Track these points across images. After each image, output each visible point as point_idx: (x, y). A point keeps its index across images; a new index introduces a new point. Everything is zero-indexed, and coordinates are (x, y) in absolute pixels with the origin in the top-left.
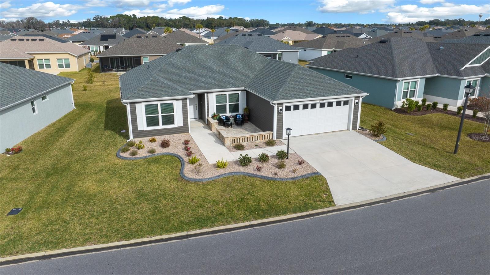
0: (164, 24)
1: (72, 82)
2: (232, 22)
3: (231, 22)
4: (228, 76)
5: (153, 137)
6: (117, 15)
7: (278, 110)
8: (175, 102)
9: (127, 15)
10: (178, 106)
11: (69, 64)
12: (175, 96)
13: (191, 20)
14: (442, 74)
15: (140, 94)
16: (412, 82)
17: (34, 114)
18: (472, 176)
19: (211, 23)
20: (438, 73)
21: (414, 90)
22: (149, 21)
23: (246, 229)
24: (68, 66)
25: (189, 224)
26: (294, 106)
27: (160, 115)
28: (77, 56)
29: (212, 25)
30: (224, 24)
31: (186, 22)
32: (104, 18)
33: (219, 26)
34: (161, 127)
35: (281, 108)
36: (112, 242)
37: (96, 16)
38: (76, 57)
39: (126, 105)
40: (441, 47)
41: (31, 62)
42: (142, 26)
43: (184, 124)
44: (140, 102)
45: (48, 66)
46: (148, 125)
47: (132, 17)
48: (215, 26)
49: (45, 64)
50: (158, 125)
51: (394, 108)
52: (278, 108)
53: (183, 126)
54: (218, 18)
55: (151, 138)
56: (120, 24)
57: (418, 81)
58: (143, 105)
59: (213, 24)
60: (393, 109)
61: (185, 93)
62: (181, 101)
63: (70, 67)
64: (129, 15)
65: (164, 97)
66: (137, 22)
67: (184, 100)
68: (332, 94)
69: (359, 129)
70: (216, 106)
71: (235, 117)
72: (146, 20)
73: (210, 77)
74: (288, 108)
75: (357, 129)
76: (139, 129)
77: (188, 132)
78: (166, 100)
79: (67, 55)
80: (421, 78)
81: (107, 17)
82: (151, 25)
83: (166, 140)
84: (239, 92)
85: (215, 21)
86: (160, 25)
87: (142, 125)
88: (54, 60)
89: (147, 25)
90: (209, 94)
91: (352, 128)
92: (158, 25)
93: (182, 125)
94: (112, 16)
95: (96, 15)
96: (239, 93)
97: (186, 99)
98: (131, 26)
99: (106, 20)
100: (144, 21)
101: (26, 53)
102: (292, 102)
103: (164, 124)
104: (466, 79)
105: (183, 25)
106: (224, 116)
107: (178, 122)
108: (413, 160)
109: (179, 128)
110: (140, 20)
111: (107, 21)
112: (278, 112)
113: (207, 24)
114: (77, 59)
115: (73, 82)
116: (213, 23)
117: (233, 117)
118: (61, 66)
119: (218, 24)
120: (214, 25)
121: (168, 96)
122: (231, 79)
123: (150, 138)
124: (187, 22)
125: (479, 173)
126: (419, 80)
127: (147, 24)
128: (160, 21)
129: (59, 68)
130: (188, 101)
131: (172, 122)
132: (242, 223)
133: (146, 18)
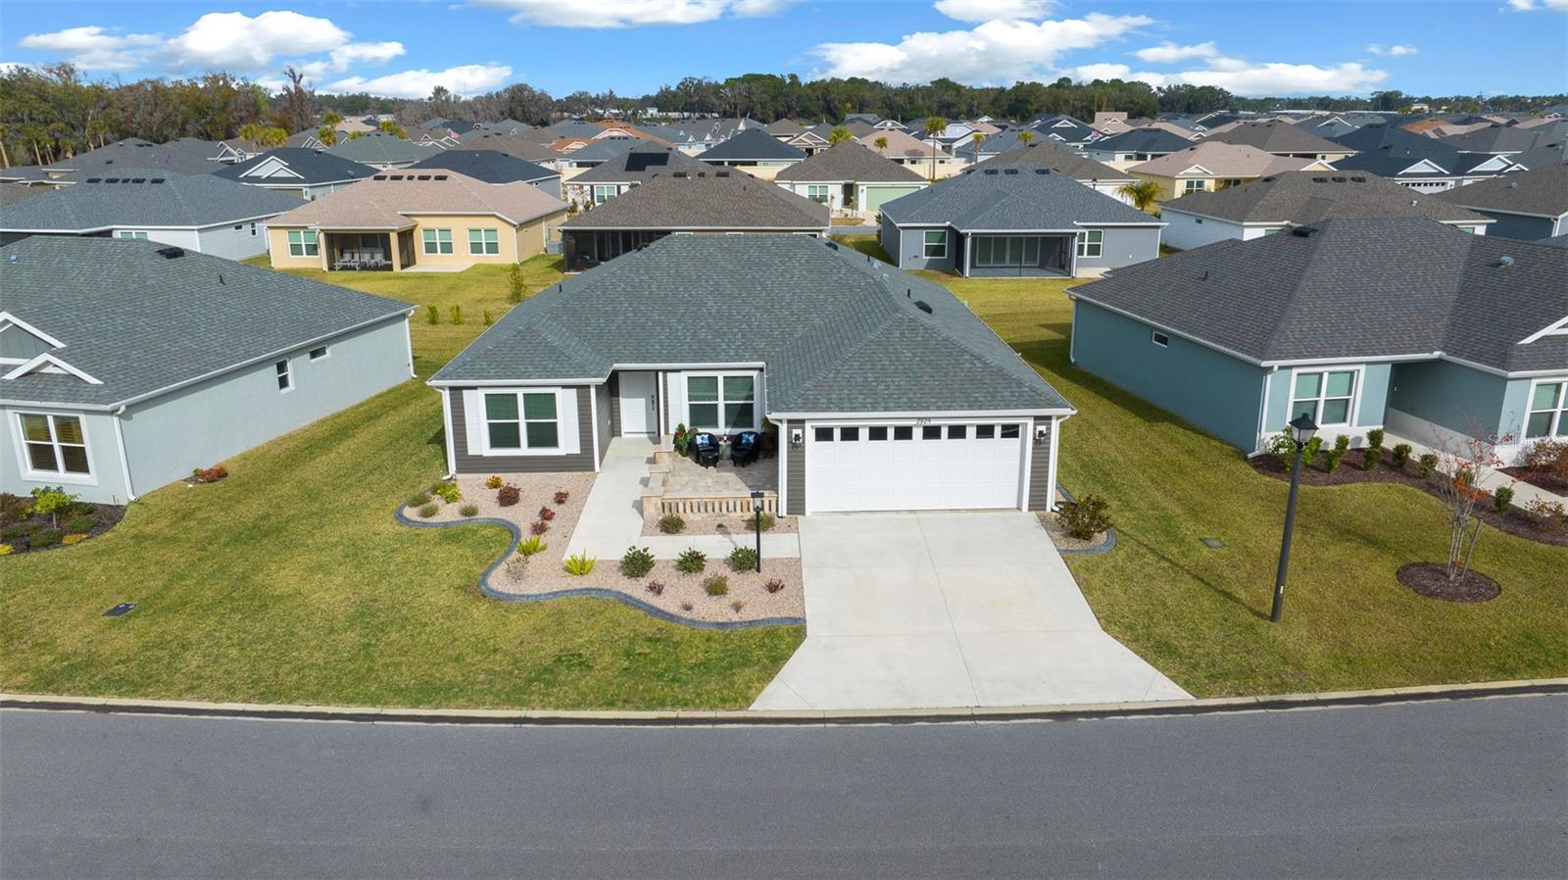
0: (880, 104)
1: (410, 311)
2: (1097, 95)
3: (1093, 97)
4: (736, 327)
5: (497, 475)
6: (745, 76)
7: (789, 437)
8: (559, 393)
9: (774, 77)
10: (566, 406)
11: (496, 243)
12: (557, 377)
13: (963, 91)
14: (1454, 354)
15: (478, 366)
16: (1330, 373)
17: (285, 390)
18: (1240, 695)
19: (1027, 102)
20: (1443, 350)
21: (1347, 400)
22: (833, 96)
23: (503, 725)
24: (493, 248)
25: (398, 692)
26: (842, 429)
27: (522, 422)
28: (516, 224)
29: (1029, 106)
30: (1071, 102)
31: (945, 97)
32: (709, 84)
33: (1053, 109)
34: (524, 450)
35: (796, 432)
36: (231, 701)
37: (686, 79)
38: (514, 226)
39: (442, 391)
40: (1505, 258)
41: (406, 236)
42: (813, 109)
43: (582, 450)
44: (475, 388)
45: (447, 248)
46: (495, 443)
47: (788, 81)
48: (1037, 111)
49: (441, 243)
50: (517, 444)
51: (1257, 453)
52: (789, 433)
53: (579, 452)
54: (1056, 82)
55: (490, 476)
56: (750, 104)
57: (1359, 371)
58: (481, 394)
59: (1032, 104)
60: (1250, 455)
61: (585, 371)
62: (575, 390)
63: (497, 252)
64: (779, 76)
65: (529, 377)
66: (798, 98)
67: (583, 389)
68: (954, 404)
69: (1052, 510)
70: (687, 407)
71: (736, 440)
72: (828, 91)
73: (684, 328)
74: (824, 434)
75: (1048, 510)
76: (472, 451)
77: (593, 470)
78: (539, 385)
79: (494, 219)
80: (1368, 363)
81: (716, 82)
82: (839, 106)
83: (513, 486)
84: (755, 374)
85: (1038, 94)
86: (867, 107)
87: (479, 443)
88: (460, 232)
89: (829, 105)
90: (668, 374)
91: (1030, 505)
92: (862, 107)
93: (577, 451)
94: (731, 79)
95: (687, 77)
96: (752, 377)
97: (588, 387)
98: (781, 109)
99: (712, 90)
100: (819, 93)
101: (399, 213)
102: (837, 420)
103: (532, 444)
104: (1530, 378)
105: (935, 106)
106: (705, 434)
107: (568, 442)
108: (1110, 620)
109: (569, 457)
110: (809, 91)
111: (714, 93)
112: (789, 442)
113: (1013, 102)
114: (517, 230)
115: (413, 312)
116: (1032, 99)
117: (730, 438)
118: (476, 248)
119: (1050, 105)
120: (1034, 107)
121: (540, 377)
122: (739, 336)
123: (488, 477)
124: (948, 97)
125: (1275, 688)
126: (1363, 368)
127: (828, 103)
128: (868, 95)
129: (472, 252)
130: (593, 391)
131: (553, 442)
132: (508, 709)
133: (828, 84)
